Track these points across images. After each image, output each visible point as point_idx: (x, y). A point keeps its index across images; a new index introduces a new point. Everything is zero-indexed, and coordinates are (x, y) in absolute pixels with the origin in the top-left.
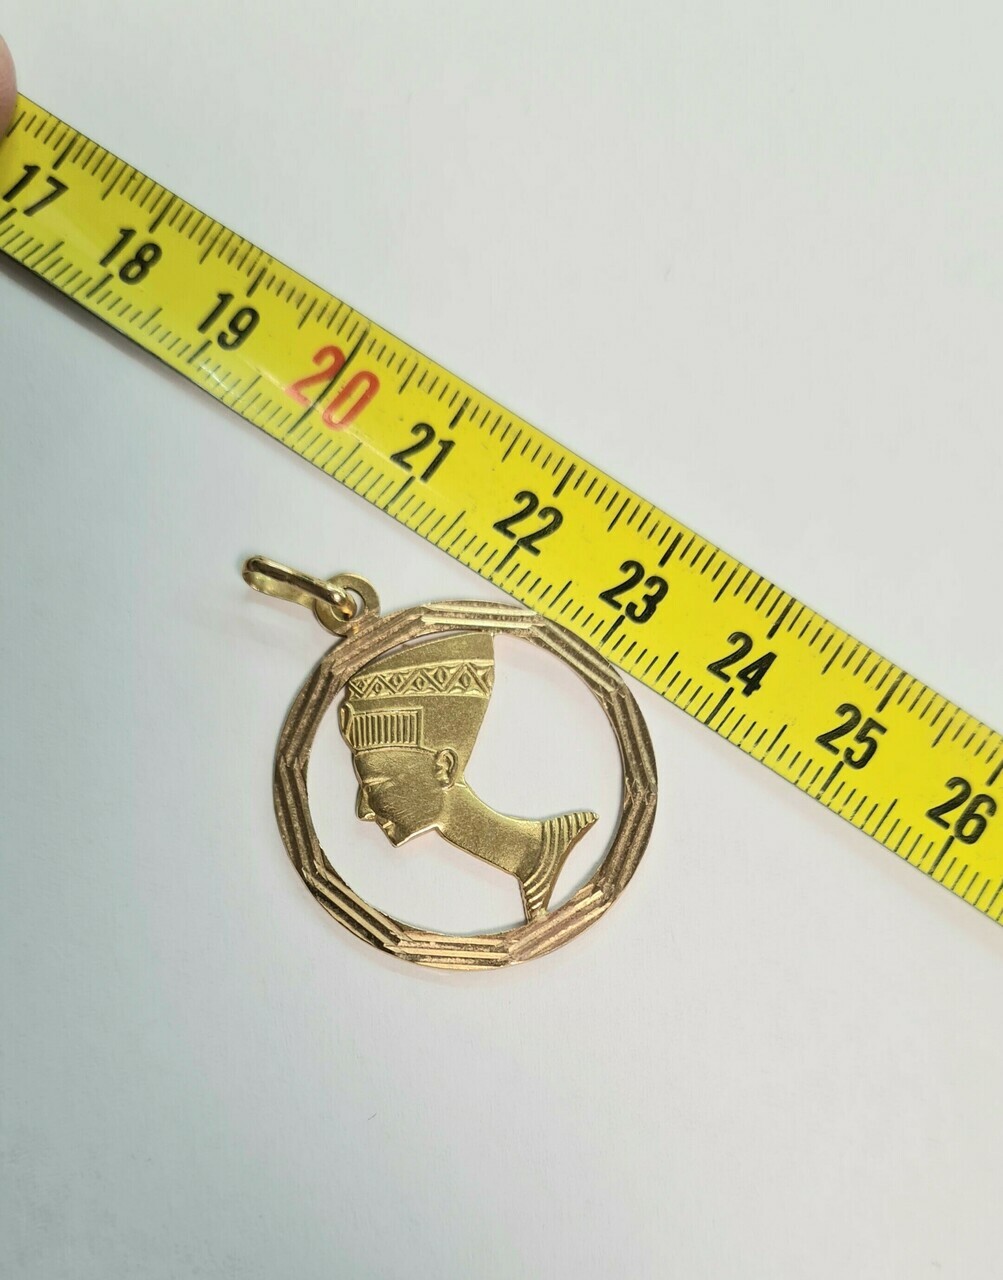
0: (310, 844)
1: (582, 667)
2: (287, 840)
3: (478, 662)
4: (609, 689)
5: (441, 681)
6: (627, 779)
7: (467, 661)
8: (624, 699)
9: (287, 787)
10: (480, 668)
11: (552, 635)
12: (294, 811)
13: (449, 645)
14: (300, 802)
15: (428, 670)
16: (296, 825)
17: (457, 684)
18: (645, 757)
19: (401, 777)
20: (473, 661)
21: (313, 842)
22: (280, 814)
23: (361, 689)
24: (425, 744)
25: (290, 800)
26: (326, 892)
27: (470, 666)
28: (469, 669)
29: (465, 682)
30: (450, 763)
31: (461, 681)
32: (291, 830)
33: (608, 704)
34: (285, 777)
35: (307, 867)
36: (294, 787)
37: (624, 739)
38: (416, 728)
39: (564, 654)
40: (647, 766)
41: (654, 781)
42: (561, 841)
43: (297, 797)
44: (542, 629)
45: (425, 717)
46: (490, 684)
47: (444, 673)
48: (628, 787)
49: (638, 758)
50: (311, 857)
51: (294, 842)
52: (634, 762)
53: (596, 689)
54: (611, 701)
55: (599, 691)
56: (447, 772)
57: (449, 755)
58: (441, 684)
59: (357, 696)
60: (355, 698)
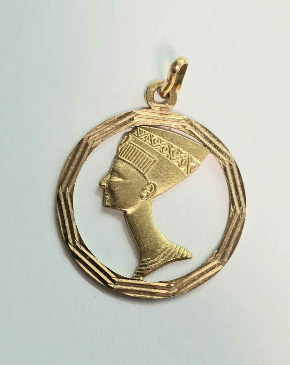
0: (72, 179)
1: (234, 193)
2: (64, 171)
3: (194, 159)
4: (238, 209)
5: (174, 155)
6: (216, 251)
7: (190, 155)
8: (240, 218)
9: (81, 149)
10: (194, 162)
11: (232, 171)
12: (76, 161)
13: (189, 143)
14: (81, 160)
15: (172, 147)
16: (72, 168)
17: (179, 161)
18: (231, 248)
19: (128, 181)
20: (193, 157)
21: (74, 179)
22: (70, 158)
23: (140, 134)
24: (148, 175)
25: (78, 156)
26: (63, 203)
28: (188, 158)
29: (183, 163)
30: (151, 190)
31: (182, 162)
32: (68, 168)
33: (232, 215)
34: (83, 145)
35: (63, 188)
36: (83, 152)
37: (228, 234)
38: (149, 166)
39: (231, 181)
40: (228, 252)
41: (226, 261)
42: (171, 256)
43: (81, 157)
44: (231, 165)
45: (157, 165)
46: (192, 171)
47: (178, 152)
48: (214, 255)
49: (227, 246)
50: (68, 185)
51: (66, 174)
52: (225, 247)
53: (232, 206)
54: (235, 215)
55: (233, 208)
56: (148, 193)
57: (153, 187)
58: (173, 156)
59: (137, 135)
60: (135, 135)
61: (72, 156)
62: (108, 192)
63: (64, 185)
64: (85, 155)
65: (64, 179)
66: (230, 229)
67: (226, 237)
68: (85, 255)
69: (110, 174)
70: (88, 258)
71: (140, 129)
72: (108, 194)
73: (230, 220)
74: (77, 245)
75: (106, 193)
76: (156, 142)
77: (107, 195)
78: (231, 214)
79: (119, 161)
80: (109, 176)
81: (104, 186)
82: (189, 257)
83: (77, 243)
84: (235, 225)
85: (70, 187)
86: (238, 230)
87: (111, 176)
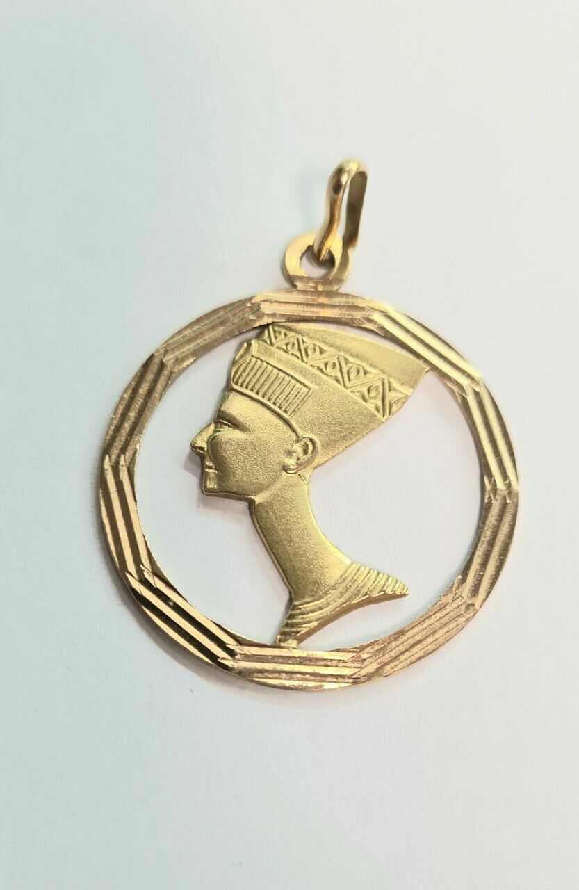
0: (131, 439)
1: (488, 450)
2: (115, 422)
4: (500, 485)
5: (352, 377)
7: (385, 376)
8: (507, 503)
9: (150, 377)
10: (395, 390)
12: (139, 402)
15: (347, 361)
16: (132, 414)
17: (365, 390)
20: (391, 380)
21: (135, 439)
22: (126, 396)
23: (276, 337)
24: (297, 421)
25: (143, 391)
27: (386, 382)
28: (383, 384)
29: (373, 394)
30: (305, 452)
31: (369, 390)
32: (124, 417)
33: (489, 498)
34: (154, 368)
35: (113, 457)
37: (482, 539)
38: (297, 403)
43: (151, 391)
44: (477, 394)
46: (394, 409)
47: (358, 372)
48: (456, 585)
49: (484, 565)
50: (123, 451)
51: (118, 428)
53: (488, 477)
54: (495, 497)
55: (490, 481)
56: (298, 459)
57: (310, 445)
58: (350, 380)
59: (268, 342)
60: (265, 341)
61: (130, 391)
62: (211, 460)
63: (115, 451)
64: (159, 387)
65: (113, 438)
66: (486, 528)
67: (479, 545)
68: (165, 599)
69: (215, 423)
70: (172, 604)
71: (276, 328)
72: (211, 464)
73: (485, 509)
74: (147, 576)
75: (207, 463)
76: (310, 353)
77: (210, 468)
78: (487, 497)
79: (233, 395)
80: (212, 427)
81: (202, 449)
82: (398, 593)
83: (145, 573)
84: (497, 520)
85: (127, 454)
86: (504, 529)
87: (216, 427)
